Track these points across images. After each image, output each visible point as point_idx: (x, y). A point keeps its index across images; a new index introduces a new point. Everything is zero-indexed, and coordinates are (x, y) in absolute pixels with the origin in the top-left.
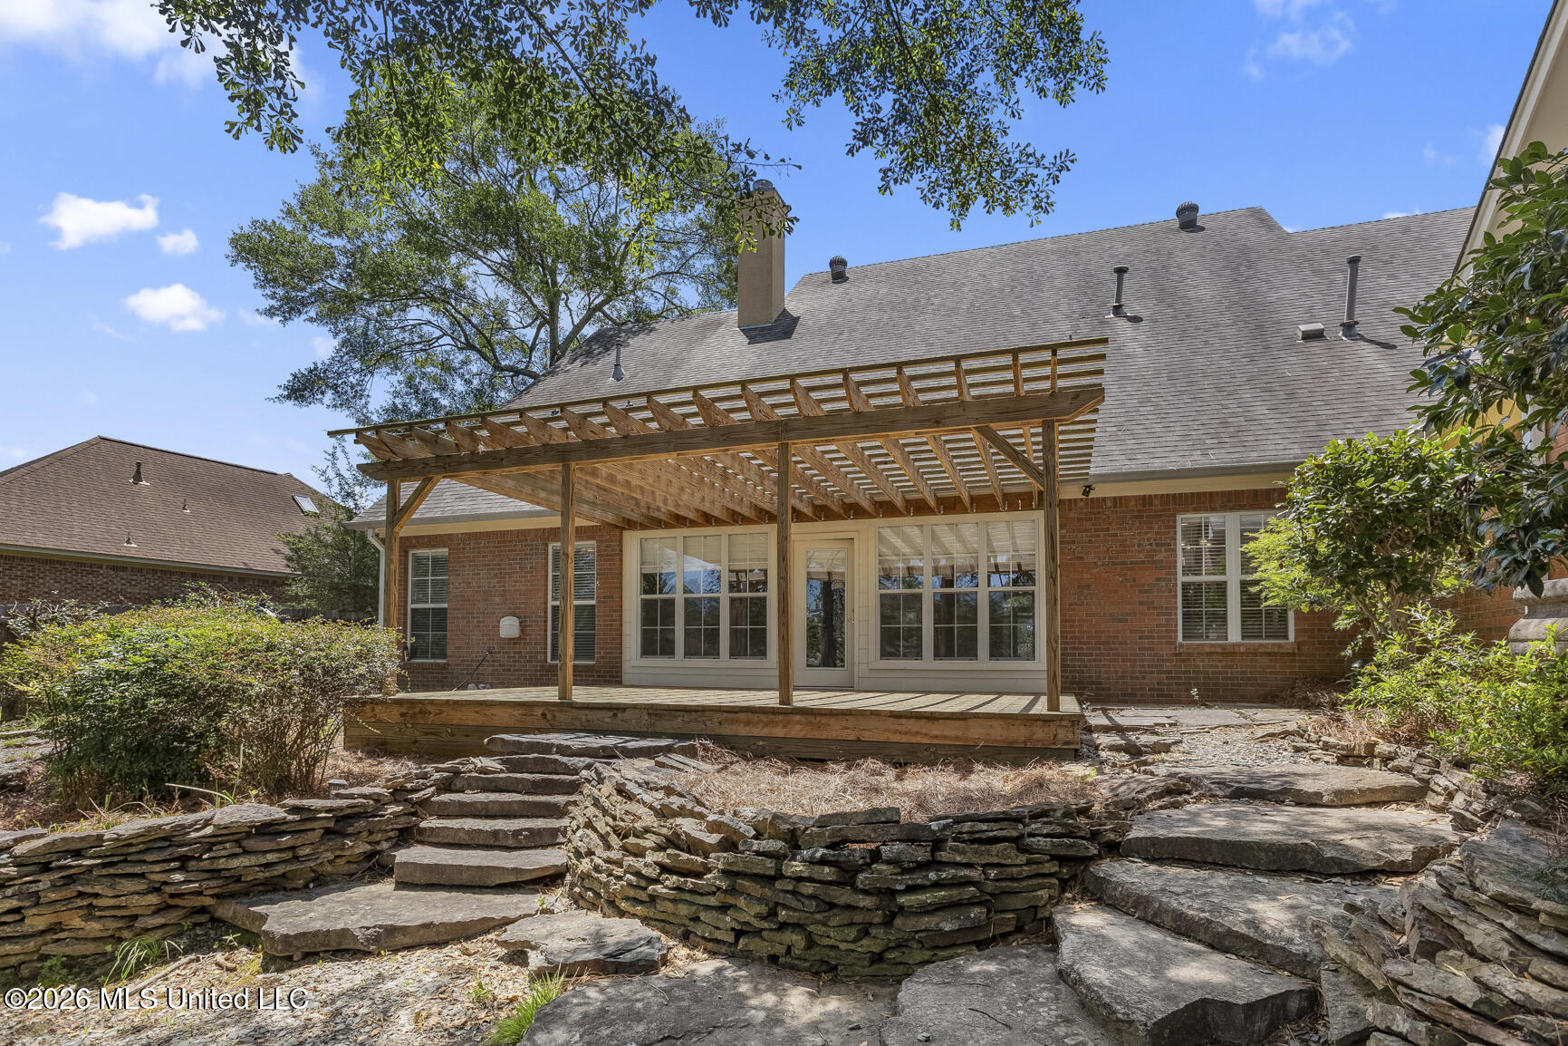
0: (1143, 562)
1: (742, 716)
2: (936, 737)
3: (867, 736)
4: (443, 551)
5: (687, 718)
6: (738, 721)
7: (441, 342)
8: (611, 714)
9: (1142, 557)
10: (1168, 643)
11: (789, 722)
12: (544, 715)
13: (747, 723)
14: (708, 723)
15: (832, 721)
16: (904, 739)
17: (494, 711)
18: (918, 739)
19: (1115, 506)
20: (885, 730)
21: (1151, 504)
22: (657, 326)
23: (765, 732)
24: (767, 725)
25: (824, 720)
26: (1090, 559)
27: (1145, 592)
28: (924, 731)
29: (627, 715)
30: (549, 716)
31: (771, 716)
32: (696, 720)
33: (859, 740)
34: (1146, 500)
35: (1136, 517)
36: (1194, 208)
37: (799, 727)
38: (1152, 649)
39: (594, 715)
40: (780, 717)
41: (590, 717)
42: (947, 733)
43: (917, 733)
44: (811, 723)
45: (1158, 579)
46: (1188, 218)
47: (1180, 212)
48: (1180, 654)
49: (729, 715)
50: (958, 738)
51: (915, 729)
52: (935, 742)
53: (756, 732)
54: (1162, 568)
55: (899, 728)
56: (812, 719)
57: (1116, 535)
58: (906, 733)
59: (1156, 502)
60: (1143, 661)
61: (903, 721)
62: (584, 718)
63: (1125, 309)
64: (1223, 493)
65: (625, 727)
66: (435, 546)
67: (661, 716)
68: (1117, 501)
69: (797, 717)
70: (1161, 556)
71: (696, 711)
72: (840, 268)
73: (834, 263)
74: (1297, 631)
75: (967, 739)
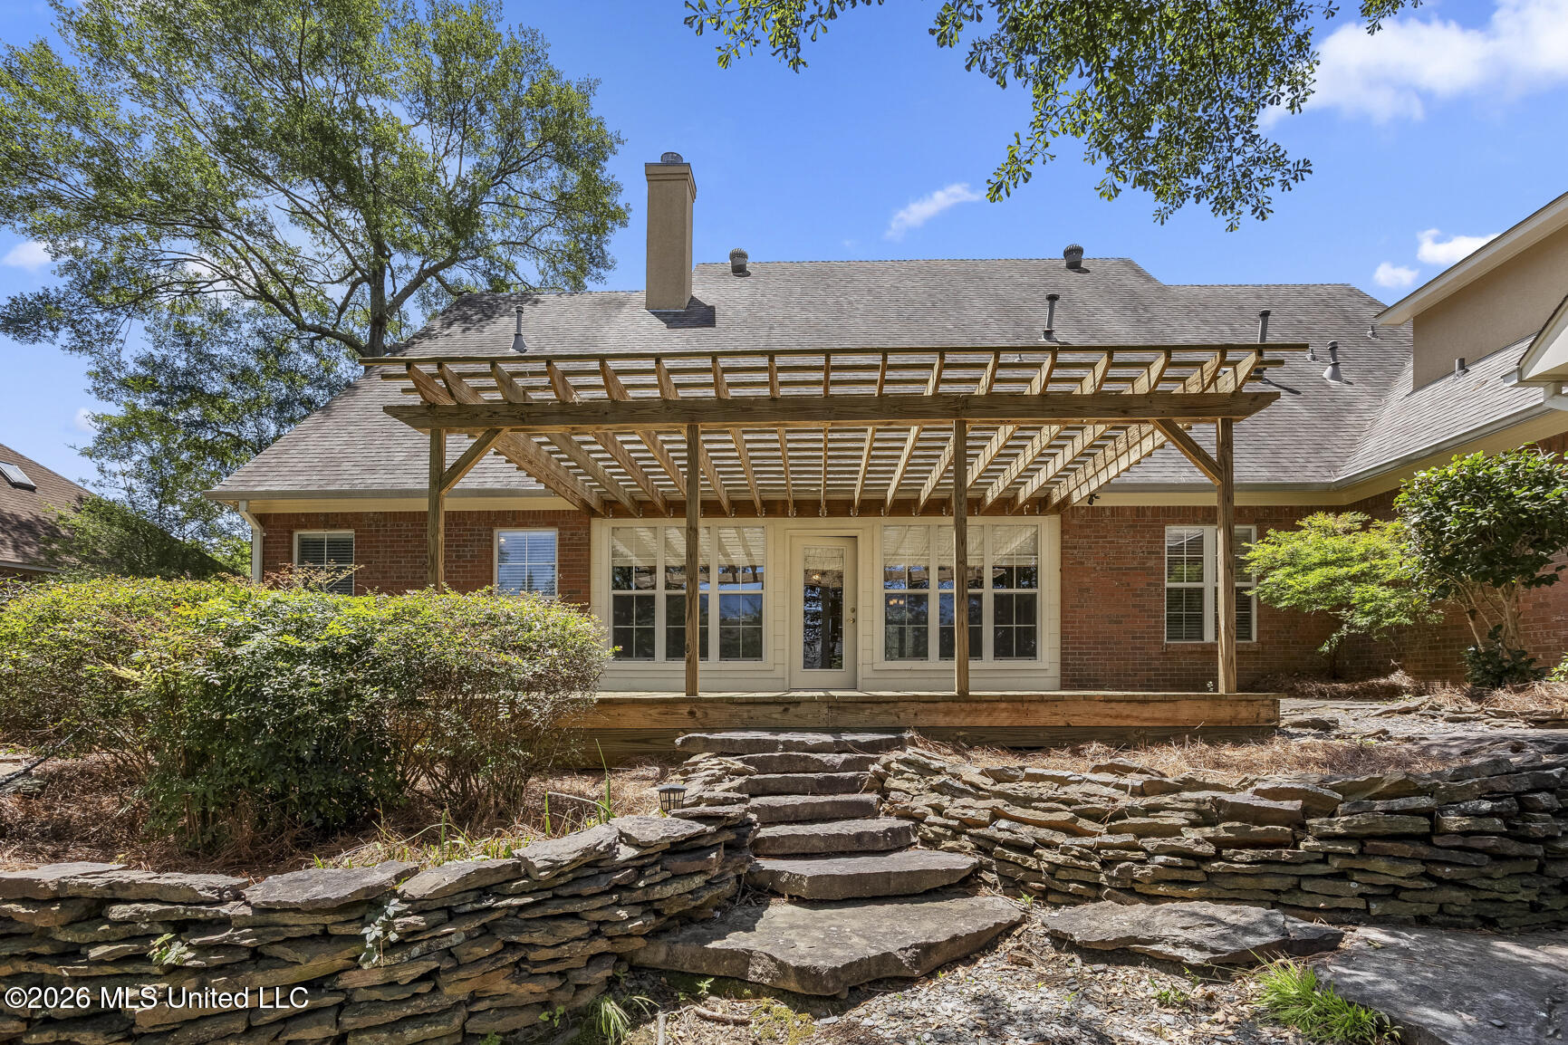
0: (1136, 569)
1: (941, 706)
2: (1146, 720)
3: (1076, 721)
4: (348, 533)
5: (877, 709)
6: (937, 711)
7: (217, 286)
8: (781, 709)
9: (1135, 564)
10: (1156, 643)
11: (995, 709)
12: (692, 713)
13: (947, 713)
14: (902, 715)
15: (1041, 707)
16: (1115, 723)
17: (621, 710)
18: (1129, 722)
19: (1113, 515)
20: (1096, 715)
21: (1144, 515)
22: (542, 298)
23: (968, 721)
24: (969, 714)
25: (1032, 707)
26: (1090, 564)
27: (1138, 596)
28: (1135, 714)
29: (801, 710)
30: (699, 714)
31: (974, 705)
32: (886, 712)
33: (1069, 726)
34: (1139, 511)
35: (1131, 526)
36: (1079, 251)
37: (1005, 715)
38: (1143, 649)
39: (758, 711)
40: (985, 705)
41: (752, 714)
42: (1157, 715)
43: (1128, 717)
44: (1018, 711)
45: (1149, 585)
46: (1074, 259)
47: (1068, 253)
48: (1166, 653)
49: (925, 706)
50: (1168, 720)
51: (1125, 713)
52: (1145, 724)
53: (957, 722)
54: (1153, 574)
55: (1109, 712)
56: (1019, 706)
57: (1113, 542)
58: (1117, 717)
59: (1149, 513)
60: (1135, 659)
61: (1113, 705)
62: (745, 715)
63: (1055, 335)
64: (1204, 508)
65: (799, 723)
66: (334, 527)
67: (844, 709)
68: (1115, 511)
69: (1003, 705)
70: (1151, 563)
71: (888, 702)
72: (740, 261)
73: (734, 256)
74: (1258, 632)
75: (1177, 721)
